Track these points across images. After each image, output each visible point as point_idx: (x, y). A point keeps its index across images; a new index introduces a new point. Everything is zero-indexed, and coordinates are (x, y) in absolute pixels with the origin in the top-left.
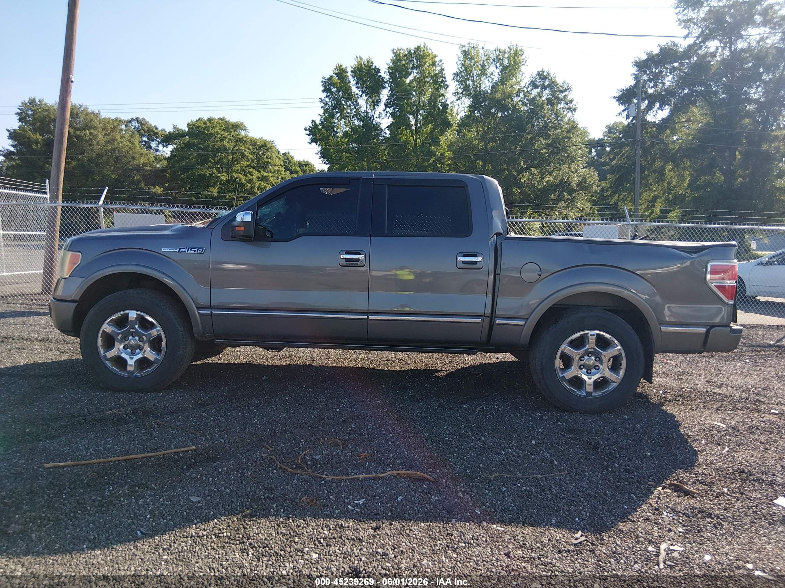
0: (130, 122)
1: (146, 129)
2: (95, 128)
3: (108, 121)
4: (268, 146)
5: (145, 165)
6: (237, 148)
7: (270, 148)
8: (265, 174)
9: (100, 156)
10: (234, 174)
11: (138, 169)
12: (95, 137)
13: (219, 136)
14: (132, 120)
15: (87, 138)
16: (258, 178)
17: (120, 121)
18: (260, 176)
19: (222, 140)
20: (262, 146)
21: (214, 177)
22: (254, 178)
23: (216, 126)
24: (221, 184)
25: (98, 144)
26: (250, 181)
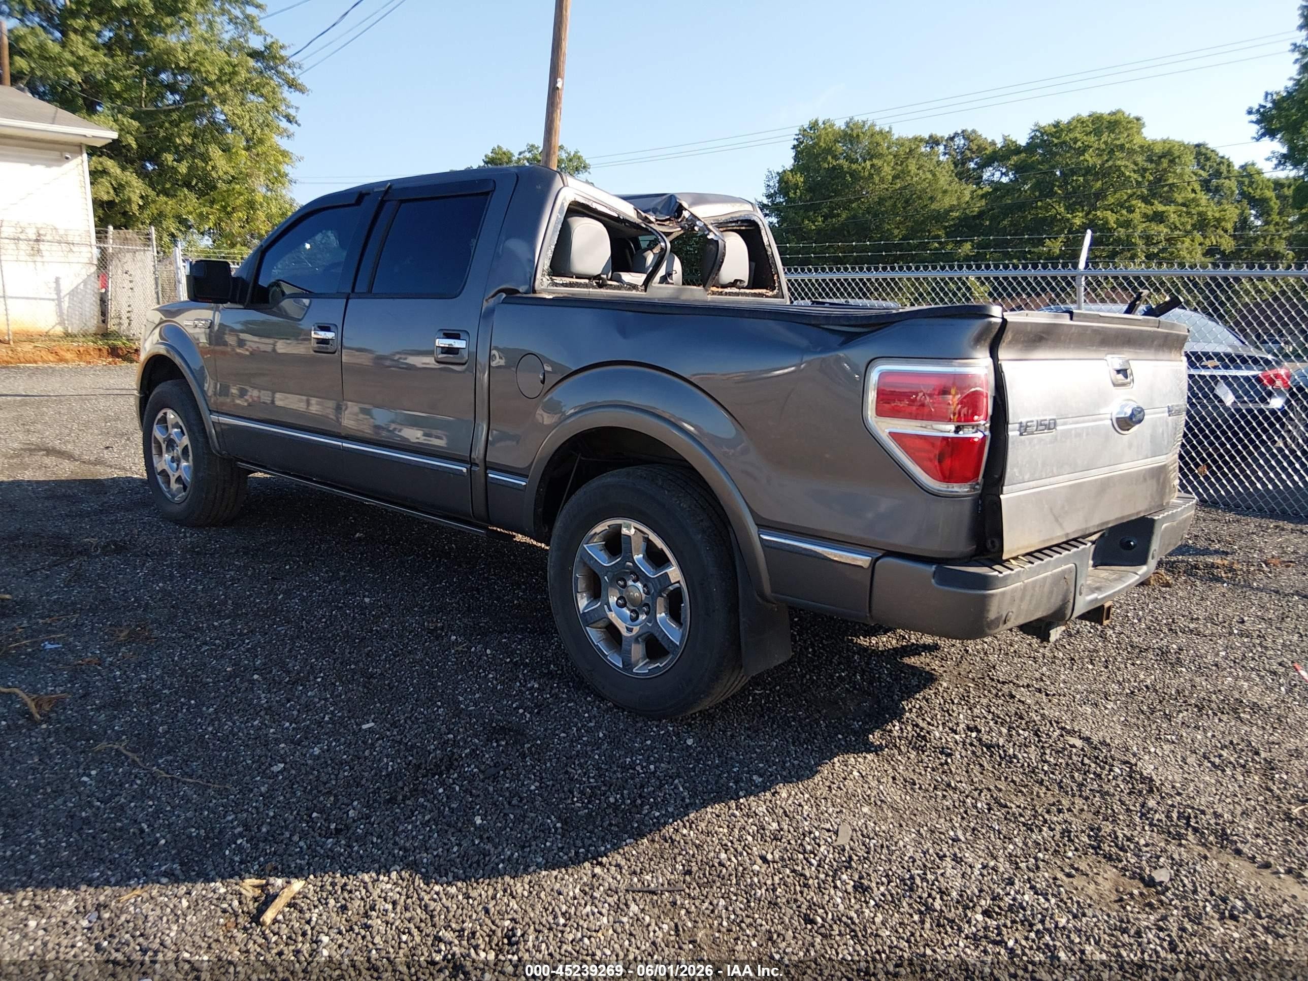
0: (952, 139)
1: (975, 148)
2: (880, 156)
3: (900, 143)
4: (1177, 154)
5: (952, 208)
6: (1110, 163)
7: (1179, 157)
8: (1161, 208)
9: (881, 201)
10: (1099, 213)
11: (939, 217)
12: (879, 170)
13: (1079, 144)
14: (956, 134)
15: (867, 174)
16: (1145, 215)
17: (921, 140)
18: (1150, 213)
19: (1082, 151)
20: (1164, 156)
21: (1060, 220)
22: (1136, 216)
23: (1076, 127)
24: (1070, 232)
25: (882, 180)
26: (1127, 224)
